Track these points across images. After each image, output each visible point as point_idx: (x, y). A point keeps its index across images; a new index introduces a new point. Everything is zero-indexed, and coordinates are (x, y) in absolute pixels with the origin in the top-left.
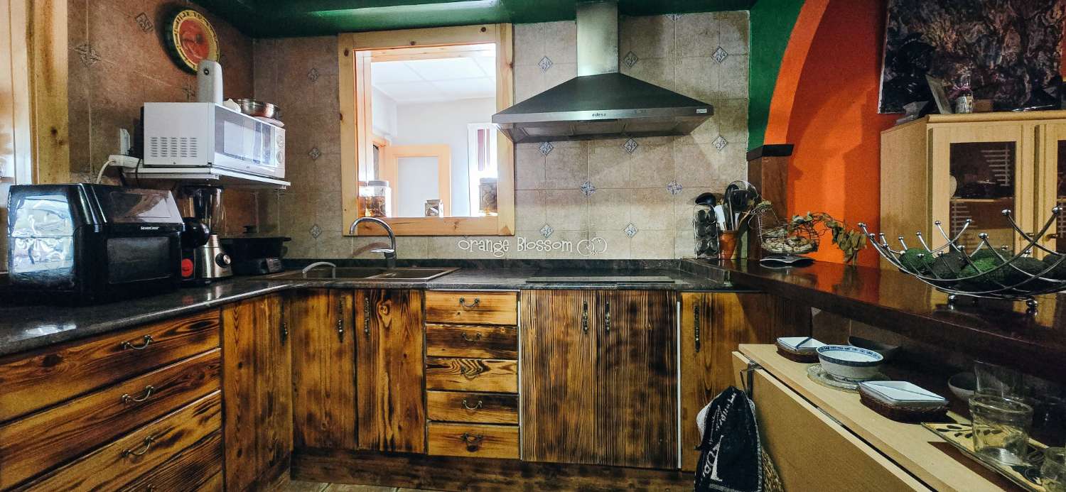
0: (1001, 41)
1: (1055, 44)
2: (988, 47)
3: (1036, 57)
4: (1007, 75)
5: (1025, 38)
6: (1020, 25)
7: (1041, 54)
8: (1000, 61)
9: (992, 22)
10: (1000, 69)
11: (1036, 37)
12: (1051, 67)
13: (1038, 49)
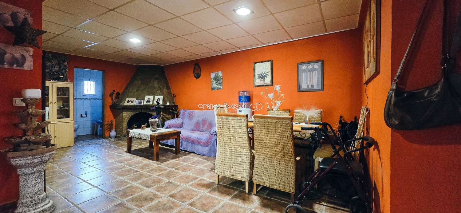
0: (55, 66)
1: (66, 69)
2: (52, 67)
3: (62, 70)
4: (57, 72)
5: (60, 67)
6: (59, 64)
7: (63, 70)
8: (55, 70)
9: (53, 63)
10: (55, 71)
11: (62, 67)
12: (66, 73)
13: (62, 69)
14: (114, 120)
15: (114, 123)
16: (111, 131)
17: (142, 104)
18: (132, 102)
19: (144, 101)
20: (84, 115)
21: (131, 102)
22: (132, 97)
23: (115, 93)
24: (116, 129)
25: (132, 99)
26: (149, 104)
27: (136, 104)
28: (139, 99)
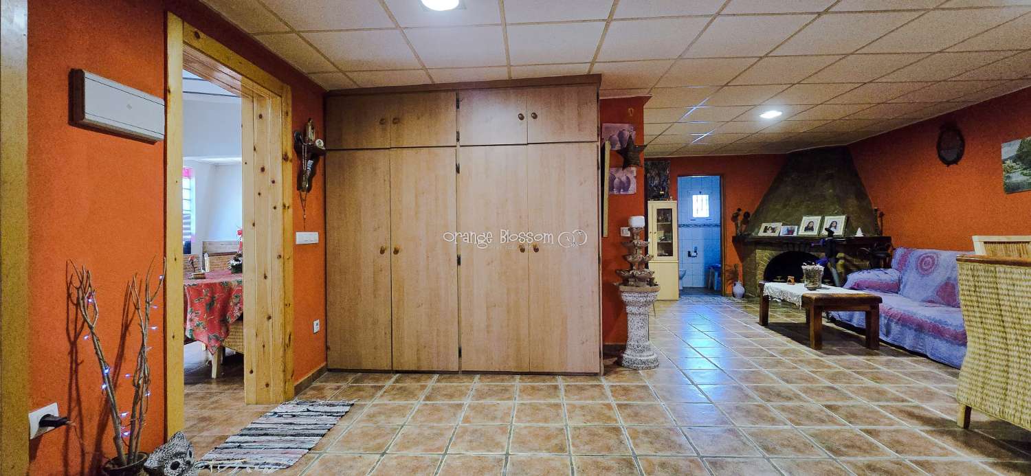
14: (740, 264)
15: (740, 269)
16: (735, 285)
17: (795, 234)
18: (773, 230)
19: (798, 229)
20: (693, 254)
21: (771, 231)
22: (774, 221)
23: (742, 213)
24: (744, 280)
25: (773, 225)
26: (809, 233)
27: (781, 235)
28: (787, 225)
